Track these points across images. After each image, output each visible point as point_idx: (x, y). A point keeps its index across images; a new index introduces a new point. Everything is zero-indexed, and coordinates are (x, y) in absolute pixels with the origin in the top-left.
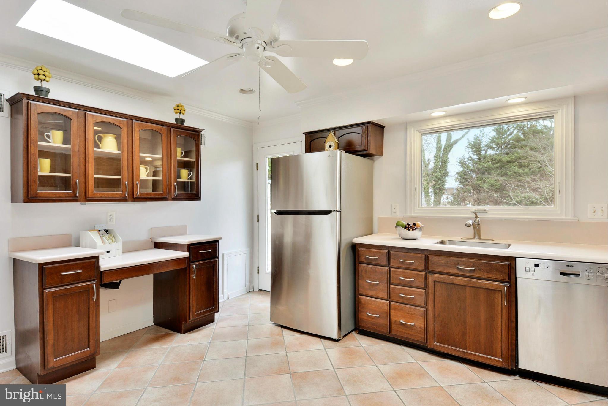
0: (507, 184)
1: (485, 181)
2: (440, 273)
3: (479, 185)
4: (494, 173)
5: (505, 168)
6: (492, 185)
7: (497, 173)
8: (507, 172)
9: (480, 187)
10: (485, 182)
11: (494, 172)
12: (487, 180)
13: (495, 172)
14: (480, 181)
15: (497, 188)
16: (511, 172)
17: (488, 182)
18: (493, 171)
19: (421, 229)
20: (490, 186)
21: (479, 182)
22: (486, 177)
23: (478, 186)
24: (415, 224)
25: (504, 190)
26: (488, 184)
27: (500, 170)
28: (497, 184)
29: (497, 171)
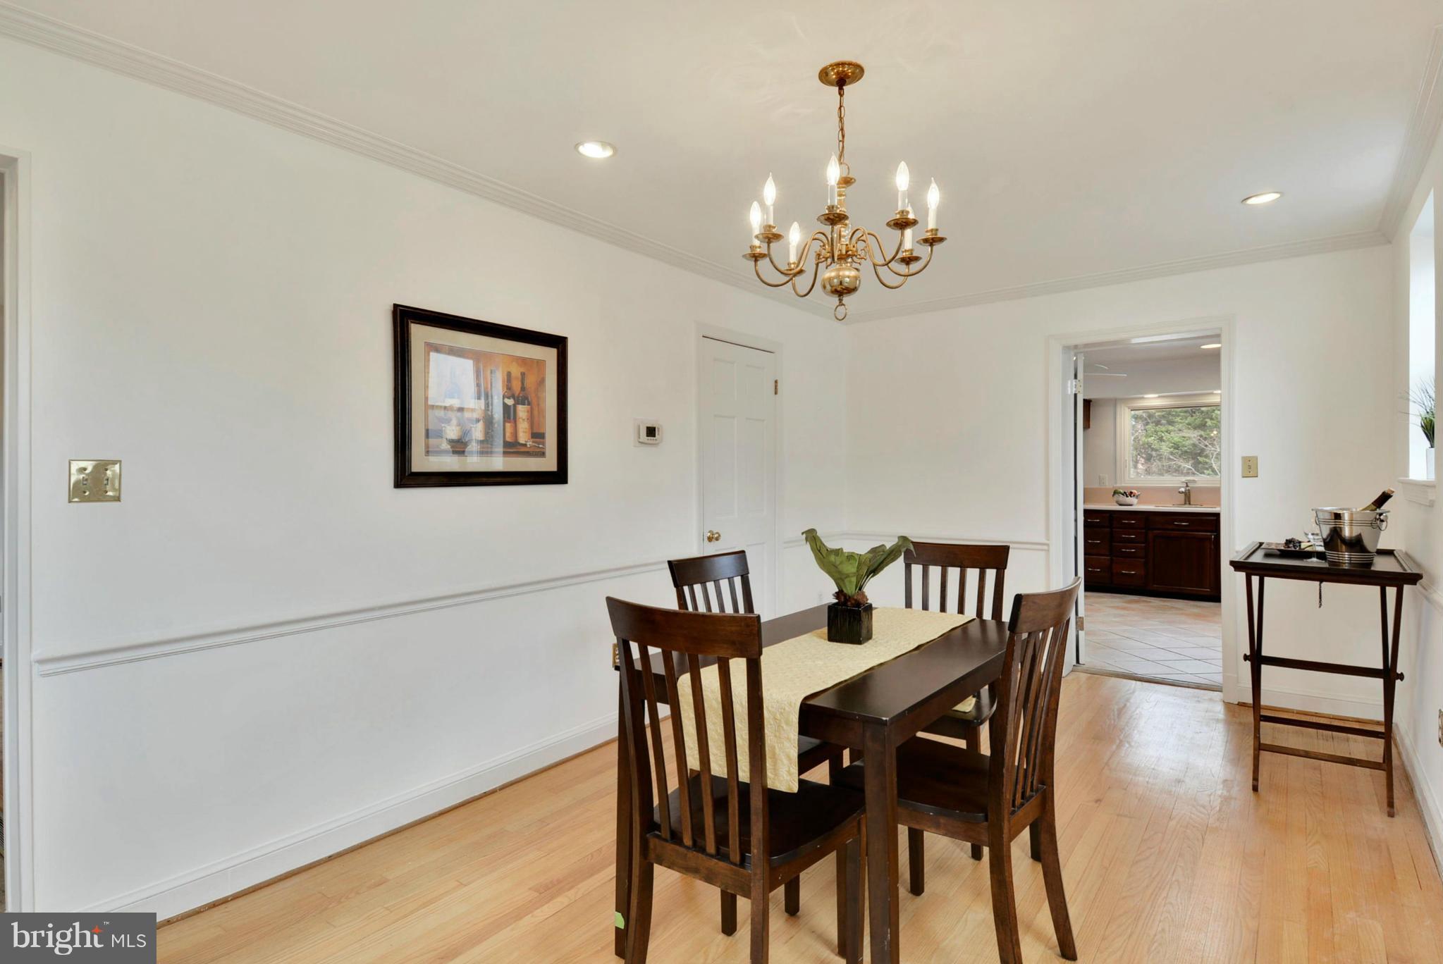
0: (1206, 446)
1: (1162, 437)
2: (1159, 529)
3: (1149, 445)
4: (1181, 423)
5: (1202, 412)
6: (1176, 446)
7: (1187, 422)
8: (1207, 420)
9: (1153, 449)
10: (1161, 439)
11: (1180, 421)
12: (1166, 436)
13: (1181, 419)
14: (1153, 438)
15: (1186, 452)
16: (1213, 422)
17: (1168, 440)
18: (1178, 419)
19: (1137, 497)
20: (1172, 447)
21: (1150, 439)
22: (1164, 429)
23: (1147, 446)
24: (1131, 493)
25: (1200, 455)
26: (1168, 443)
27: (1192, 416)
28: (1187, 443)
29: (1186, 418)
